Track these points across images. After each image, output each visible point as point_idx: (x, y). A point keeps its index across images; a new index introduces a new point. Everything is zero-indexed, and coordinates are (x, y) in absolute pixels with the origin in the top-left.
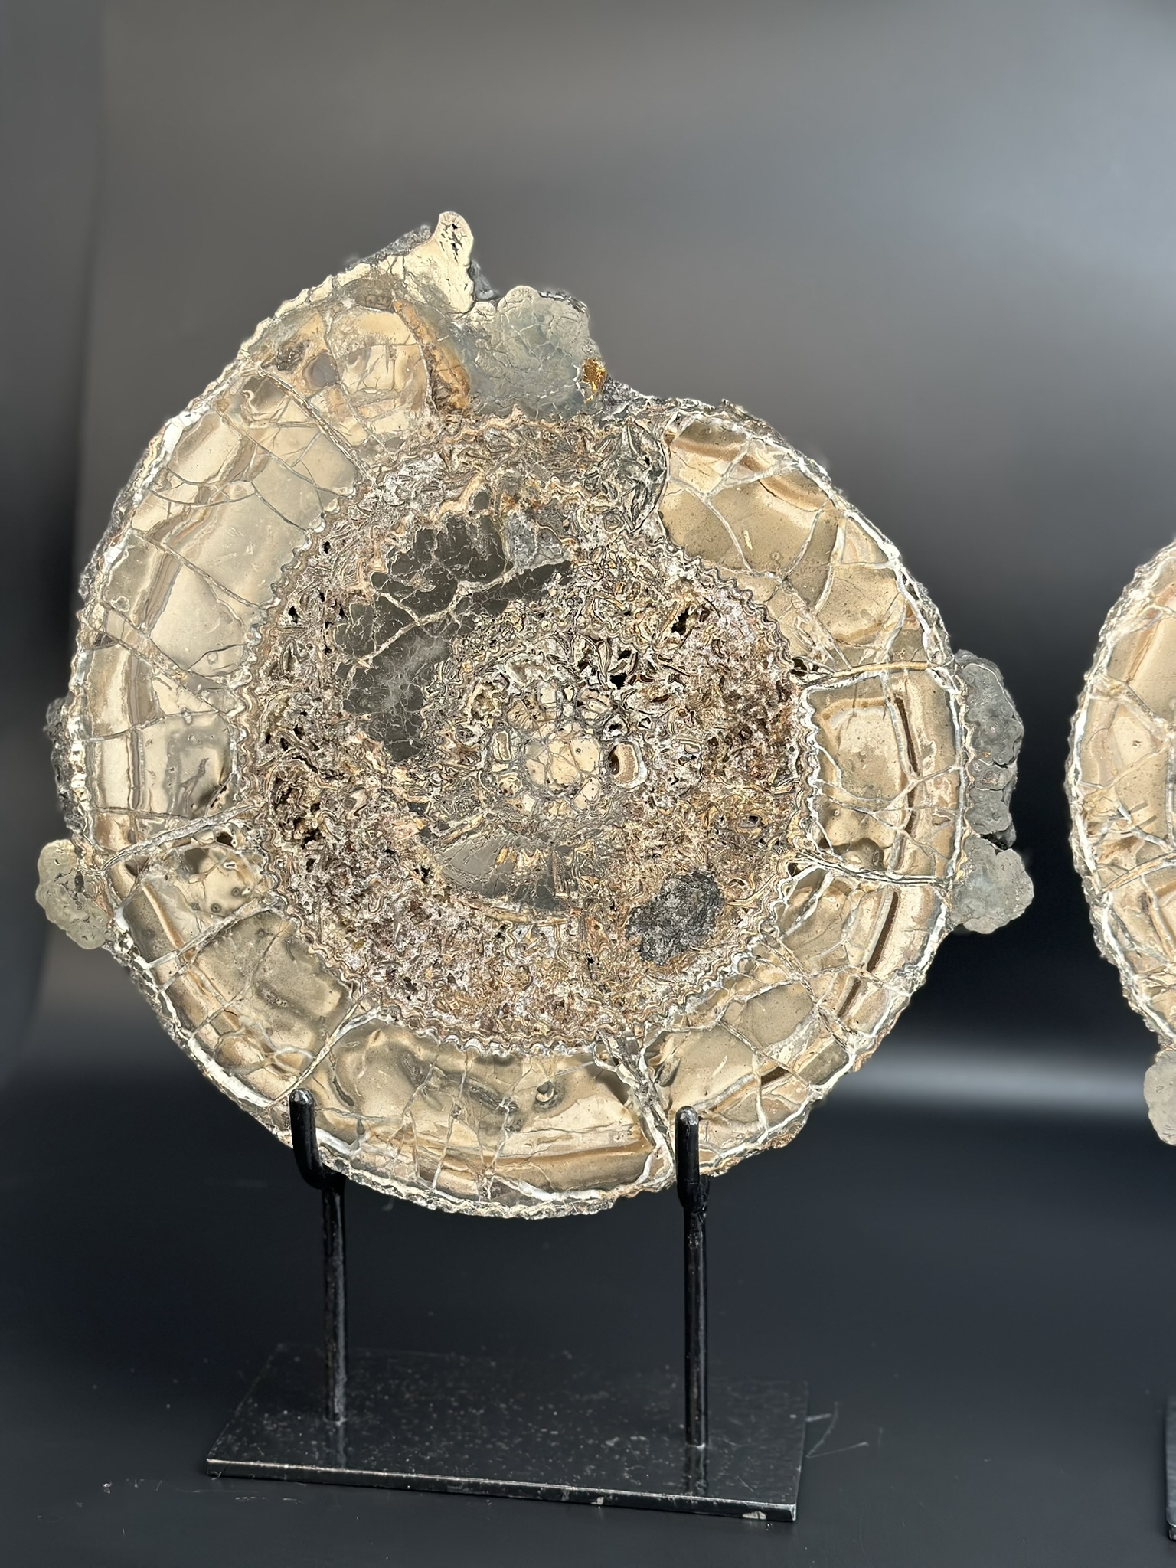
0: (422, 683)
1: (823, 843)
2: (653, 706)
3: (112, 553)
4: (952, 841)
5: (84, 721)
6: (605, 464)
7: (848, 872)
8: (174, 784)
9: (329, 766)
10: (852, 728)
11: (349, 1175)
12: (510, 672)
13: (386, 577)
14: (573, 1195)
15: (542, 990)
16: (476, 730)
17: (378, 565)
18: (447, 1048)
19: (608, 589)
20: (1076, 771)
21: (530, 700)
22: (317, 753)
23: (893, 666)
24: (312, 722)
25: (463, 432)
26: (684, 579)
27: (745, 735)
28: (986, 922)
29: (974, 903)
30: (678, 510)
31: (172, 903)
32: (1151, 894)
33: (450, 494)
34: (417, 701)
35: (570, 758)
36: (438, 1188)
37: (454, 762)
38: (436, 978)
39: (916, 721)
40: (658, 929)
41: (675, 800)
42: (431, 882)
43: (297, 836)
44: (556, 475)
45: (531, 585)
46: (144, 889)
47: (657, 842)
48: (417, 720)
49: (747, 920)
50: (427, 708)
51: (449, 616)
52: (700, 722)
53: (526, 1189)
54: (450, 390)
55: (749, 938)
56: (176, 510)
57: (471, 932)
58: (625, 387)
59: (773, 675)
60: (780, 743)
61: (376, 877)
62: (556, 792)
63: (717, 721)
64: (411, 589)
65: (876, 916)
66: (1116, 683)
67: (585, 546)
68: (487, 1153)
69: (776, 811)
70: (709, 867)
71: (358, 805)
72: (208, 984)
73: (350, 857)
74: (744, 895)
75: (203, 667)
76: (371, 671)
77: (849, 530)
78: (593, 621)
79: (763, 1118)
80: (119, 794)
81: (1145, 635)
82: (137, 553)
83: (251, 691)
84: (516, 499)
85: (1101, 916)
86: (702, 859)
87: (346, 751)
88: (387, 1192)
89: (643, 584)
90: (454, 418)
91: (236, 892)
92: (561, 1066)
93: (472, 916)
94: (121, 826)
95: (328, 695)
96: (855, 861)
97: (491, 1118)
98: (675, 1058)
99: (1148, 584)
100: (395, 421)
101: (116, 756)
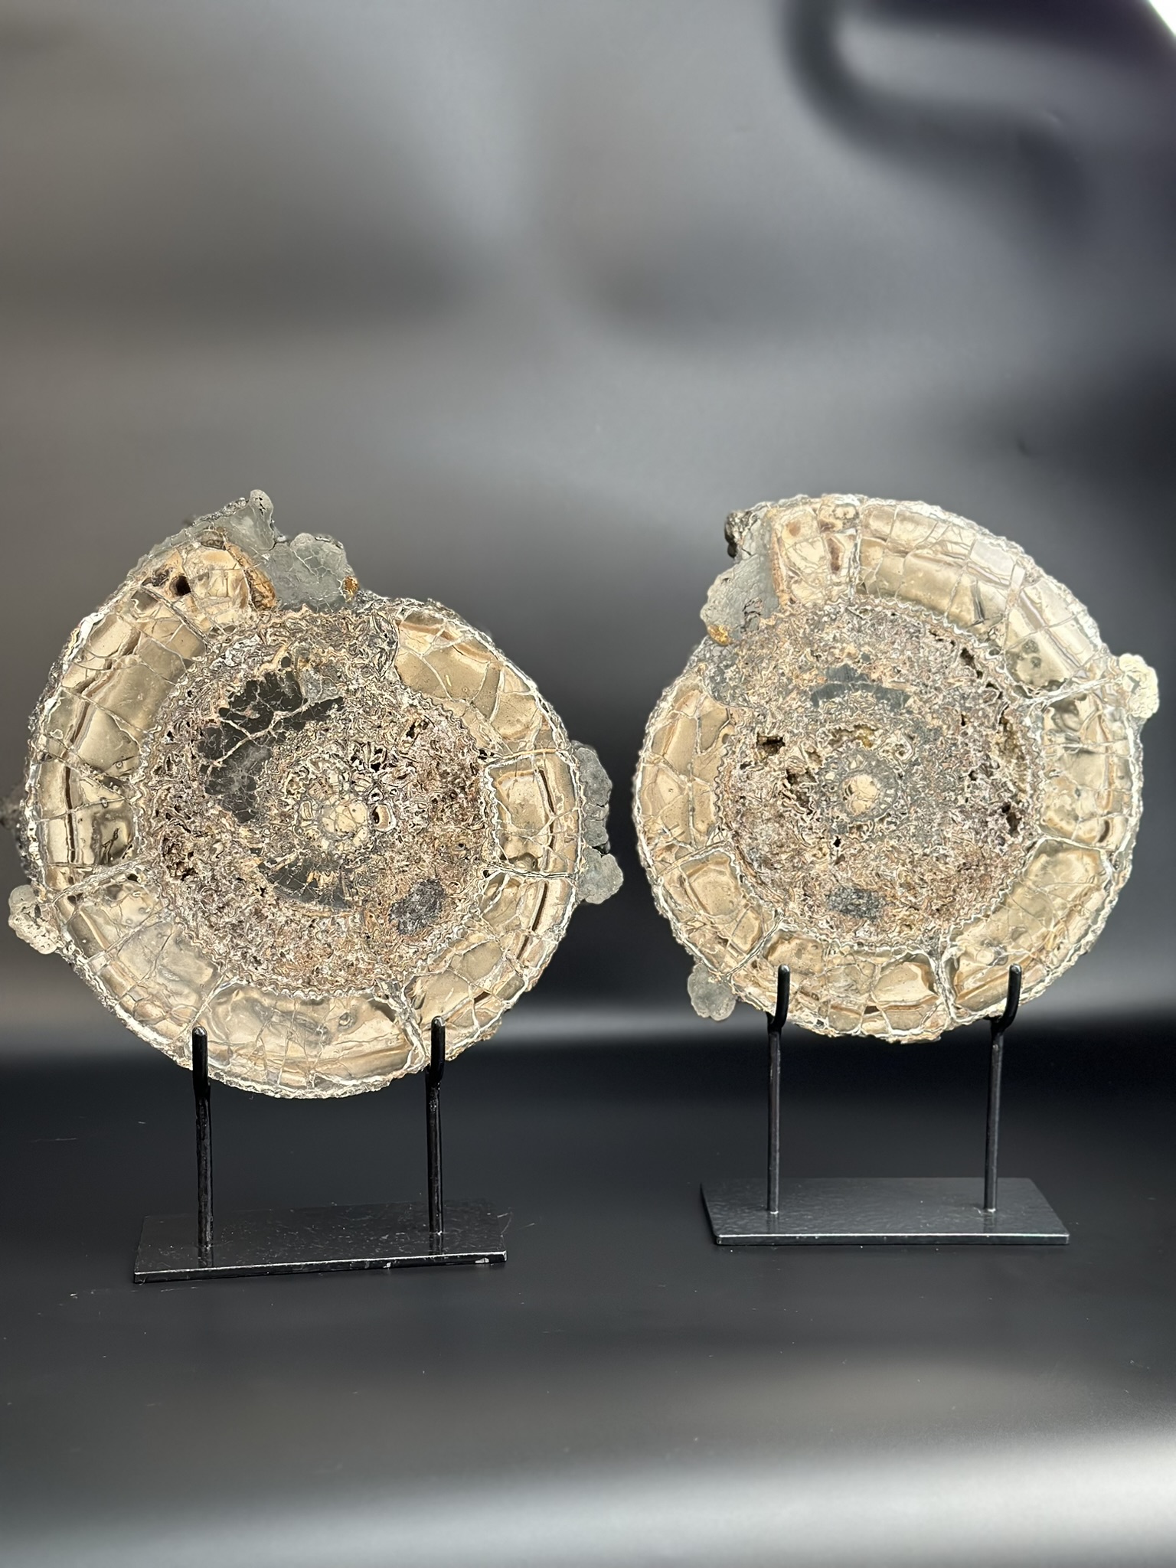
0: (254, 775)
1: (503, 857)
2: (397, 781)
3: (49, 703)
4: (576, 851)
5: (36, 809)
6: (360, 638)
7: (518, 873)
8: (98, 845)
9: (198, 829)
10: (516, 789)
11: (224, 1081)
12: (309, 765)
13: (228, 710)
14: (365, 1080)
15: (340, 957)
16: (290, 801)
17: (224, 703)
18: (285, 998)
19: (367, 712)
20: (638, 808)
21: (323, 782)
22: (190, 821)
23: (537, 751)
24: (186, 802)
25: (272, 621)
26: (411, 705)
27: (453, 796)
28: (598, 897)
29: (591, 887)
30: (406, 664)
31: (100, 920)
32: (685, 876)
33: (266, 659)
34: (252, 785)
35: (349, 815)
36: (280, 1084)
37: (277, 822)
38: (273, 955)
39: (551, 783)
40: (408, 915)
41: (414, 837)
42: (267, 896)
43: (179, 874)
44: (331, 645)
45: (319, 712)
46: (81, 913)
47: (405, 863)
48: (253, 797)
49: (460, 906)
50: (259, 790)
51: (269, 732)
52: (426, 790)
53: (336, 1080)
54: (263, 597)
55: (463, 917)
56: (91, 674)
57: (294, 925)
58: (370, 592)
59: (468, 760)
60: (474, 800)
61: (232, 895)
62: (341, 837)
63: (436, 789)
64: (244, 717)
65: (535, 898)
66: (657, 756)
67: (351, 687)
68: (310, 1060)
69: (474, 840)
70: (436, 876)
71: (218, 852)
72: (126, 970)
73: (214, 884)
74: (458, 891)
75: (113, 771)
76: (222, 768)
77: (506, 674)
78: (359, 731)
79: (476, 1023)
80: (61, 854)
81: (671, 728)
82: (66, 702)
83: (146, 785)
84: (307, 661)
85: (658, 891)
86: (432, 871)
87: (208, 819)
88: (249, 1089)
89: (388, 709)
90: (266, 613)
91: (142, 910)
92: (354, 1002)
93: (294, 915)
94: (64, 874)
95: (195, 785)
96: (522, 867)
97: (312, 1038)
98: (423, 991)
99: (670, 699)
100: (230, 614)
101: (58, 831)
